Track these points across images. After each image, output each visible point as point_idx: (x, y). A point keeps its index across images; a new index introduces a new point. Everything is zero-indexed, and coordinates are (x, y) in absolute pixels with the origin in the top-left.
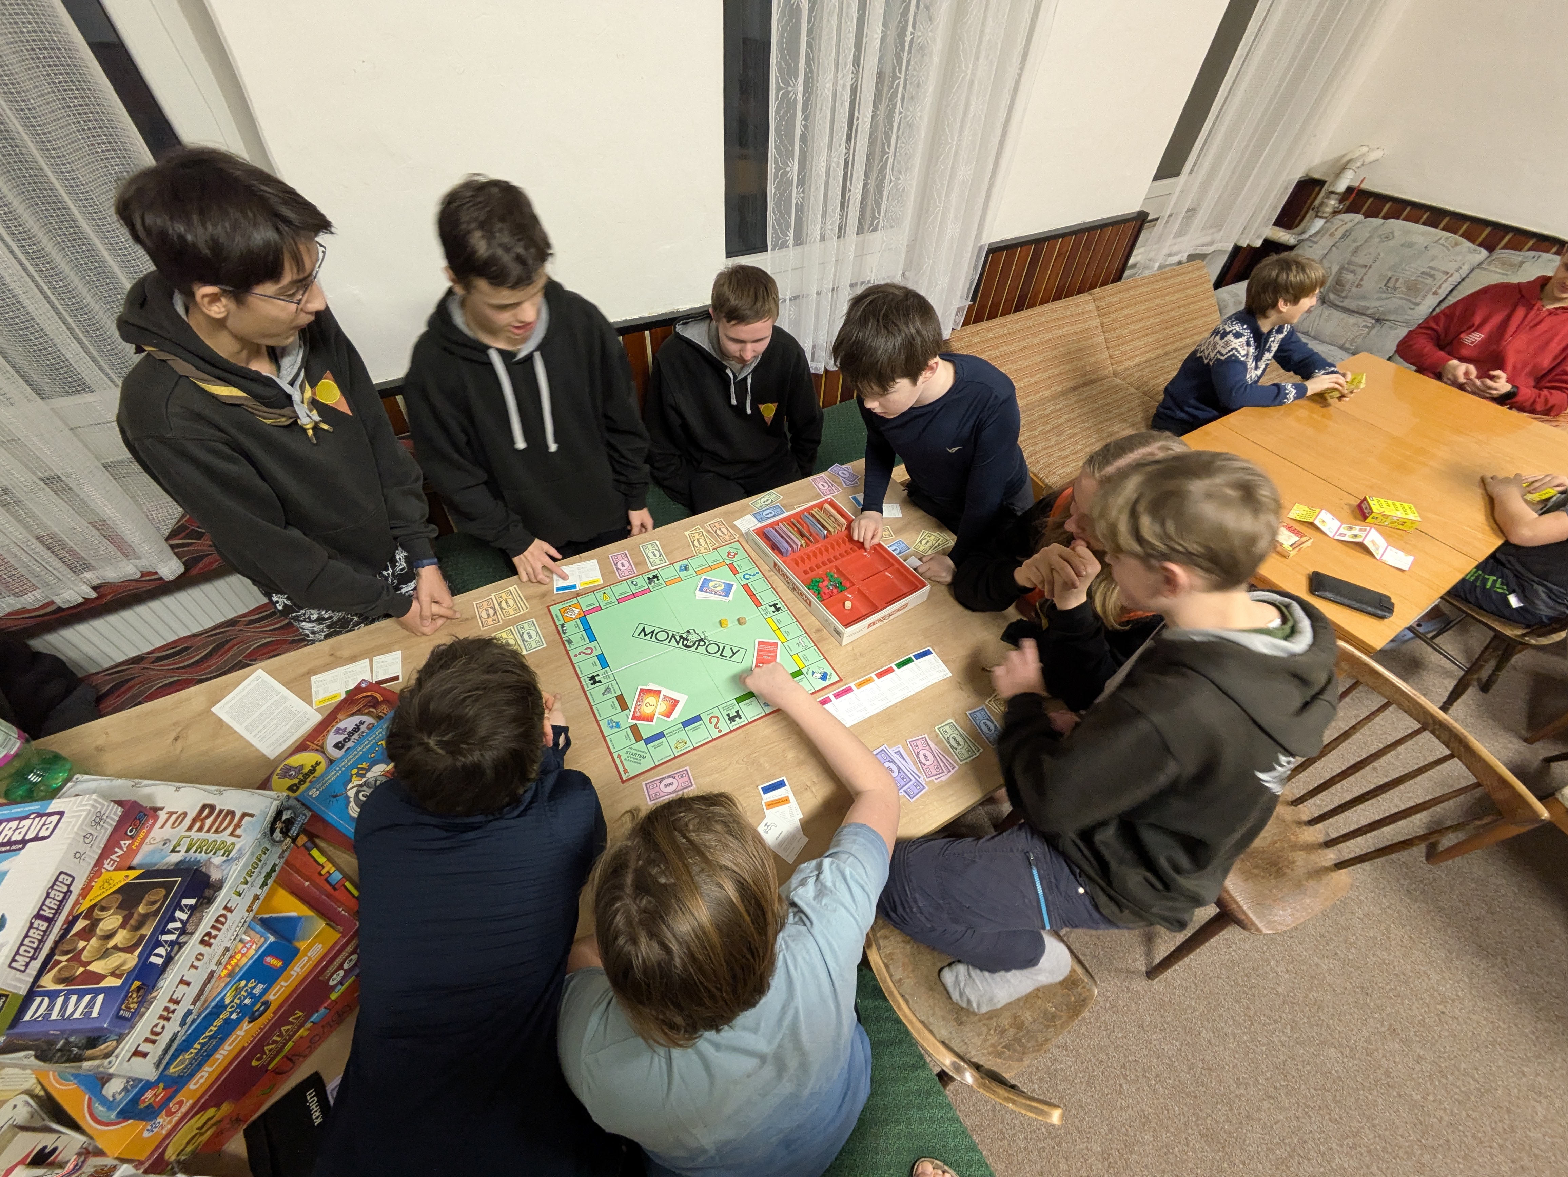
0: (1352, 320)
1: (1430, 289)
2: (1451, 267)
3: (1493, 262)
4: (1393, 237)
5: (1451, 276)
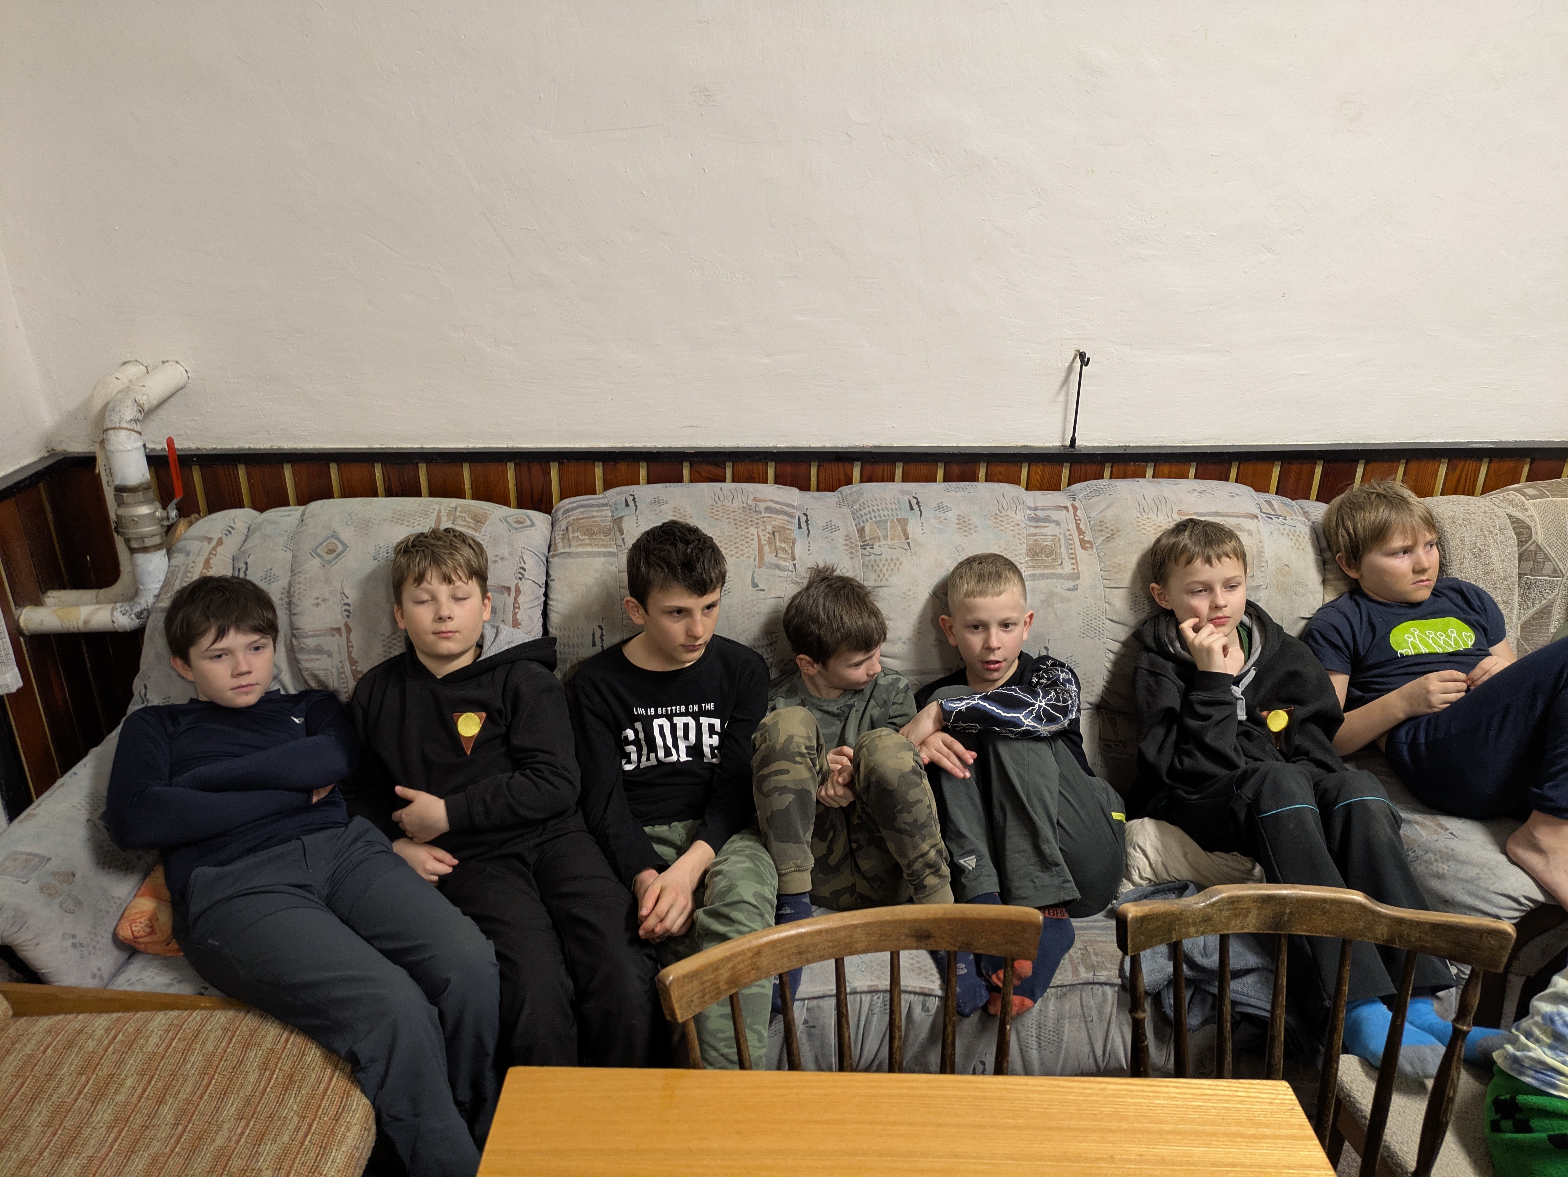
3: (571, 535)
4: (345, 546)
5: (518, 591)
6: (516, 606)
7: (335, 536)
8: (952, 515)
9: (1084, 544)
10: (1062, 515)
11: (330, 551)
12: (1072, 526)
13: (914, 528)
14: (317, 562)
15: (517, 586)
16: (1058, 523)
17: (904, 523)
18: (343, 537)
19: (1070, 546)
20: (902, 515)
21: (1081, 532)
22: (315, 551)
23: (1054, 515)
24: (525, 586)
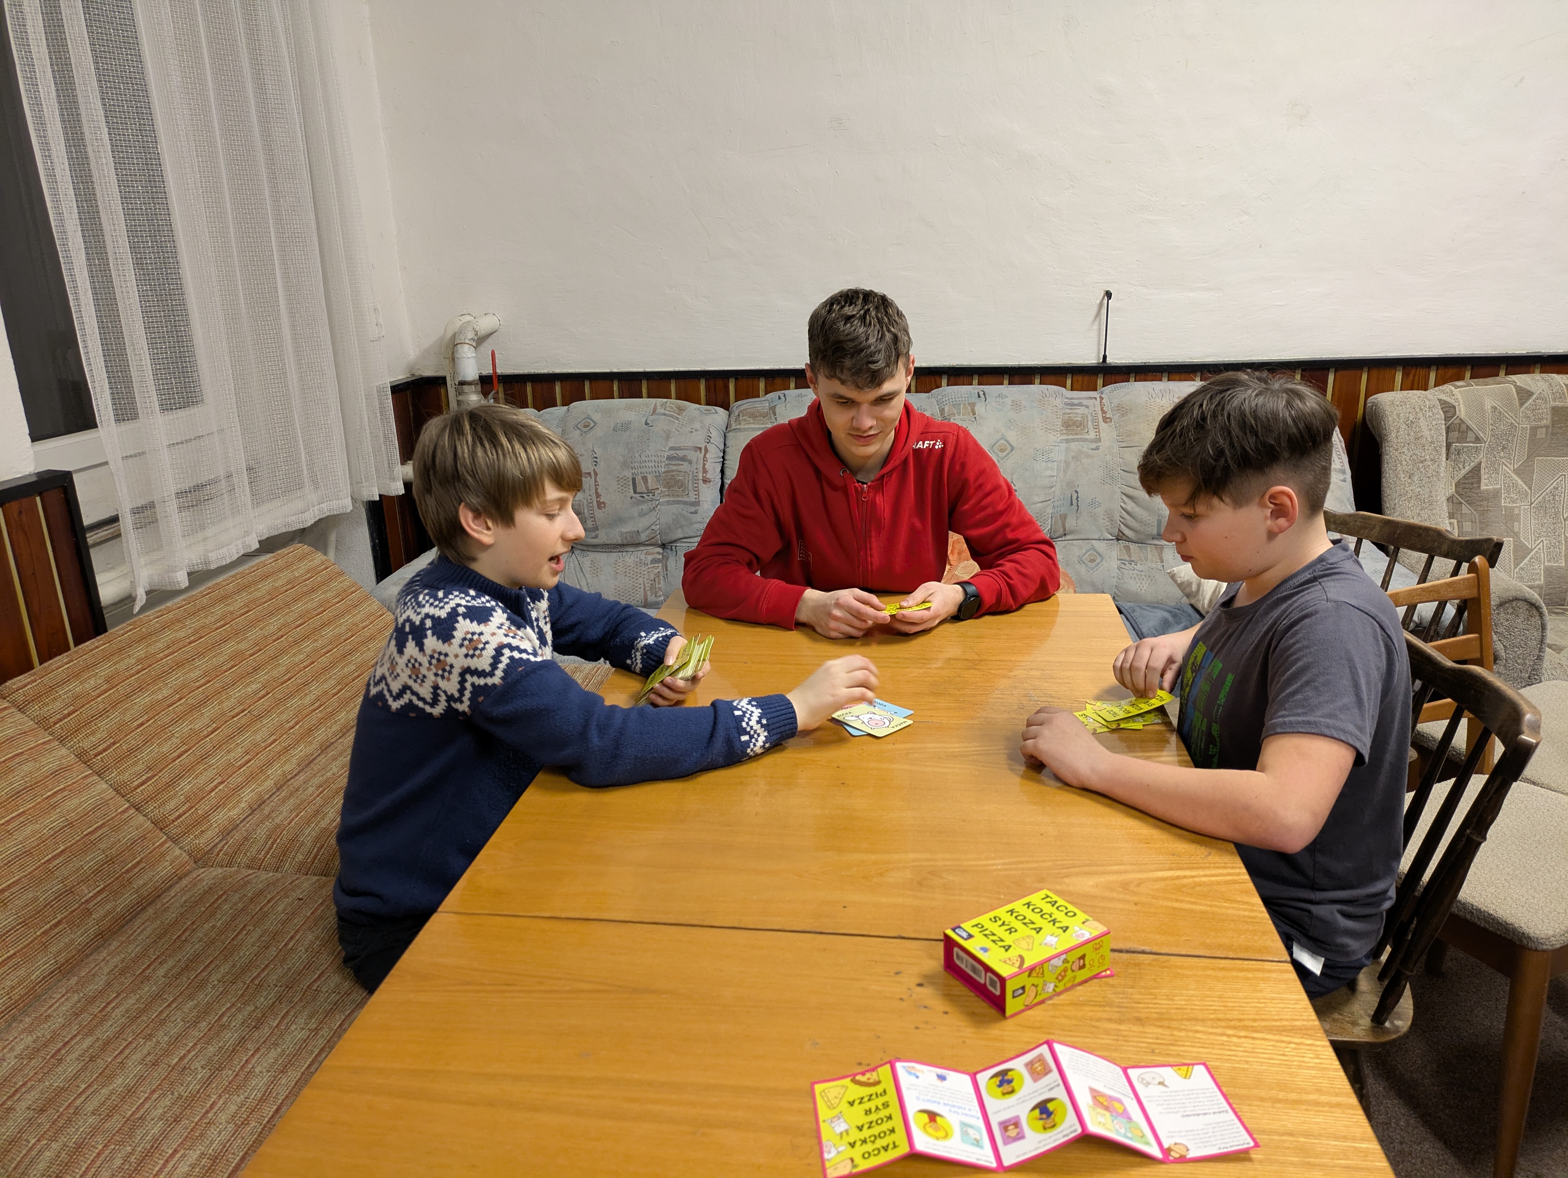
0: (630, 558)
1: (695, 479)
2: (698, 439)
3: (741, 418)
4: (595, 423)
5: (706, 451)
6: (705, 459)
7: (589, 418)
8: (1008, 401)
9: (1105, 419)
10: (1090, 403)
11: (586, 426)
12: (1098, 409)
13: (980, 408)
14: (578, 432)
15: (706, 447)
16: (1087, 407)
17: (972, 405)
18: (594, 418)
19: (1095, 420)
20: (972, 400)
21: (1103, 412)
22: (576, 426)
23: (1085, 402)
24: (711, 447)
